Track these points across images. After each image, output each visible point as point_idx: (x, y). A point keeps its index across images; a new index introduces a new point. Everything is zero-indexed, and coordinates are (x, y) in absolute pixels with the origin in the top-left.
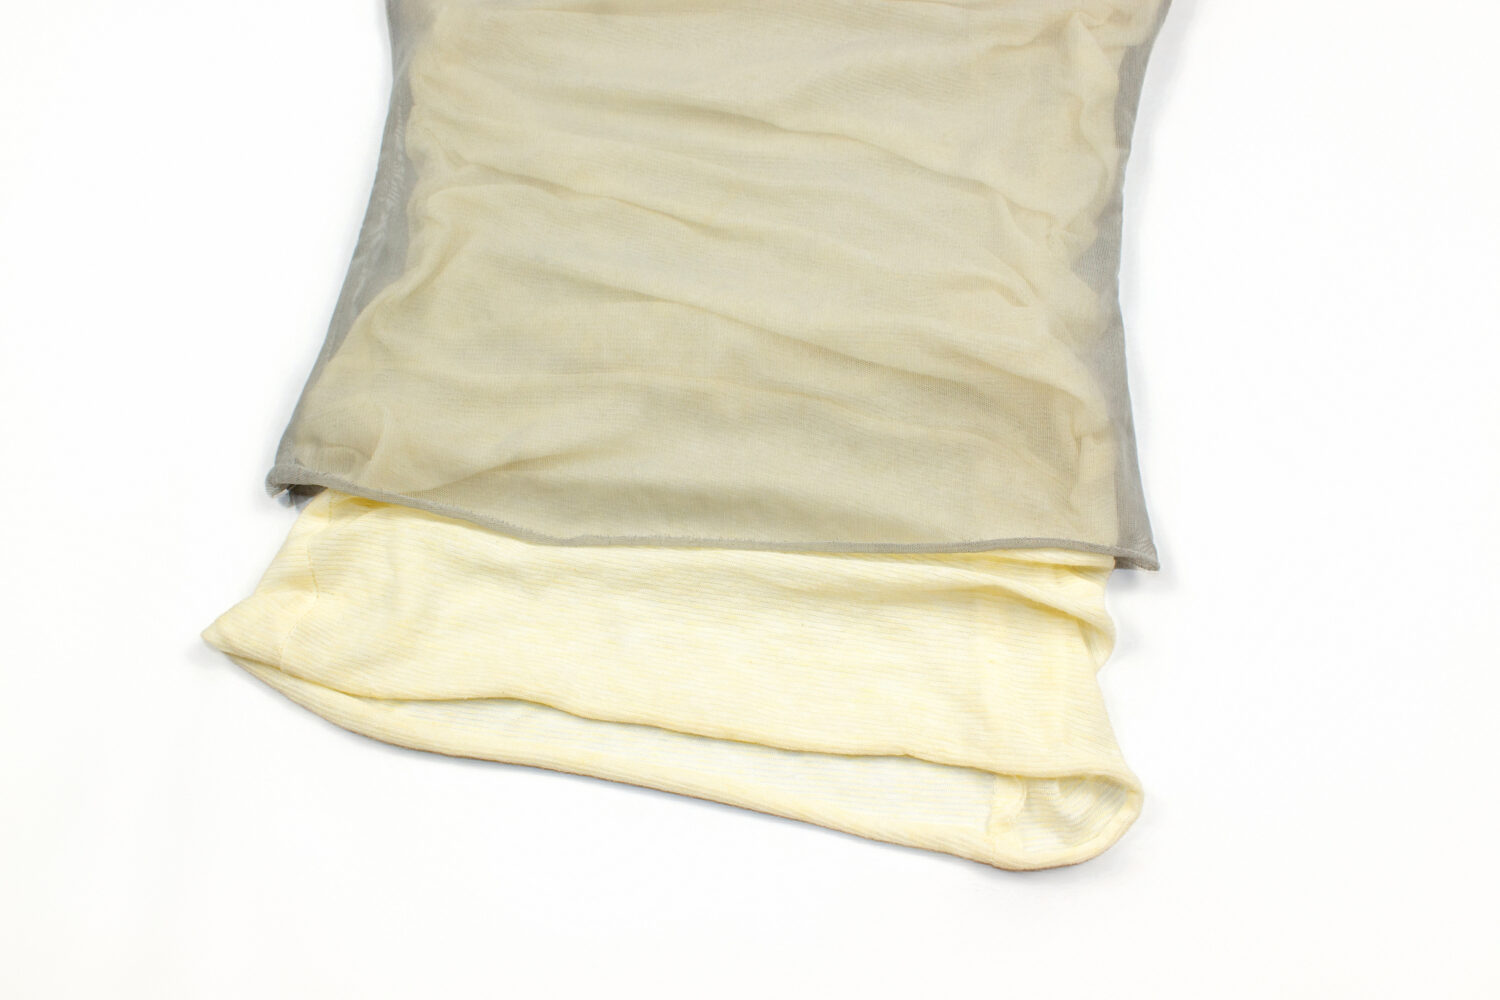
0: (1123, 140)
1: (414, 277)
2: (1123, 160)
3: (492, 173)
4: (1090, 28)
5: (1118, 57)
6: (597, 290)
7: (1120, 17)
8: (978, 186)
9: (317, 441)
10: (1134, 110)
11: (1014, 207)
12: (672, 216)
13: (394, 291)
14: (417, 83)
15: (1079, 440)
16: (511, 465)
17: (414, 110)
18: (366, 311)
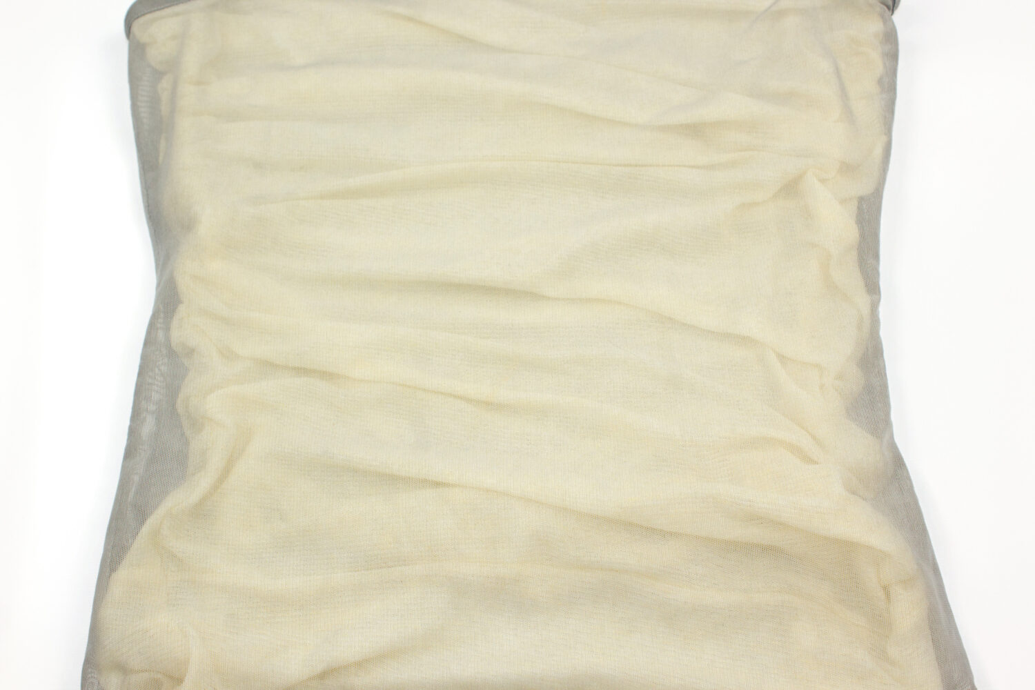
0: (872, 287)
1: (201, 484)
2: (874, 307)
3: (267, 367)
4: (823, 181)
5: (853, 206)
6: (390, 481)
7: (848, 169)
8: (745, 341)
9: (122, 669)
10: (876, 256)
11: (782, 358)
12: (455, 397)
13: (179, 500)
14: (185, 283)
15: (886, 590)
16: (323, 676)
17: (182, 310)
18: (151, 522)
